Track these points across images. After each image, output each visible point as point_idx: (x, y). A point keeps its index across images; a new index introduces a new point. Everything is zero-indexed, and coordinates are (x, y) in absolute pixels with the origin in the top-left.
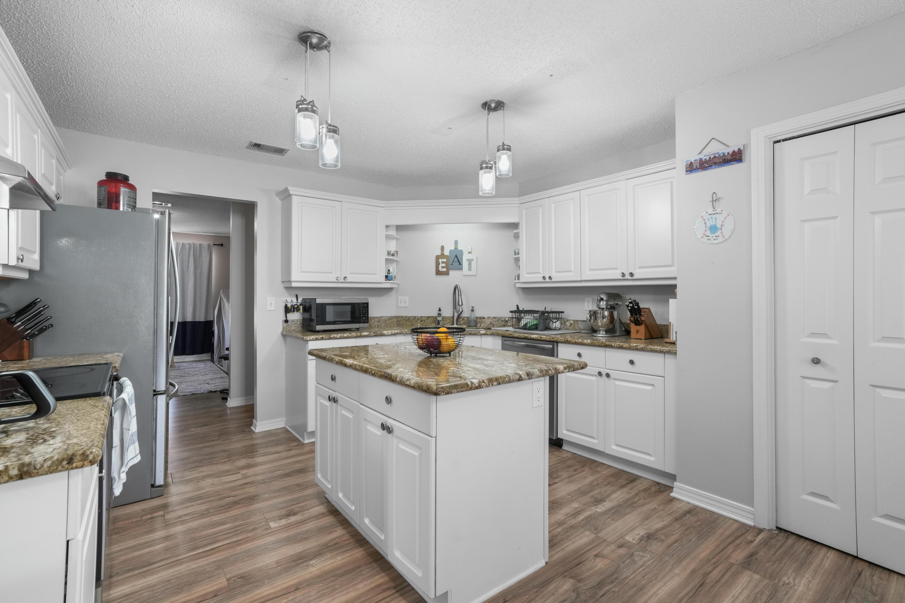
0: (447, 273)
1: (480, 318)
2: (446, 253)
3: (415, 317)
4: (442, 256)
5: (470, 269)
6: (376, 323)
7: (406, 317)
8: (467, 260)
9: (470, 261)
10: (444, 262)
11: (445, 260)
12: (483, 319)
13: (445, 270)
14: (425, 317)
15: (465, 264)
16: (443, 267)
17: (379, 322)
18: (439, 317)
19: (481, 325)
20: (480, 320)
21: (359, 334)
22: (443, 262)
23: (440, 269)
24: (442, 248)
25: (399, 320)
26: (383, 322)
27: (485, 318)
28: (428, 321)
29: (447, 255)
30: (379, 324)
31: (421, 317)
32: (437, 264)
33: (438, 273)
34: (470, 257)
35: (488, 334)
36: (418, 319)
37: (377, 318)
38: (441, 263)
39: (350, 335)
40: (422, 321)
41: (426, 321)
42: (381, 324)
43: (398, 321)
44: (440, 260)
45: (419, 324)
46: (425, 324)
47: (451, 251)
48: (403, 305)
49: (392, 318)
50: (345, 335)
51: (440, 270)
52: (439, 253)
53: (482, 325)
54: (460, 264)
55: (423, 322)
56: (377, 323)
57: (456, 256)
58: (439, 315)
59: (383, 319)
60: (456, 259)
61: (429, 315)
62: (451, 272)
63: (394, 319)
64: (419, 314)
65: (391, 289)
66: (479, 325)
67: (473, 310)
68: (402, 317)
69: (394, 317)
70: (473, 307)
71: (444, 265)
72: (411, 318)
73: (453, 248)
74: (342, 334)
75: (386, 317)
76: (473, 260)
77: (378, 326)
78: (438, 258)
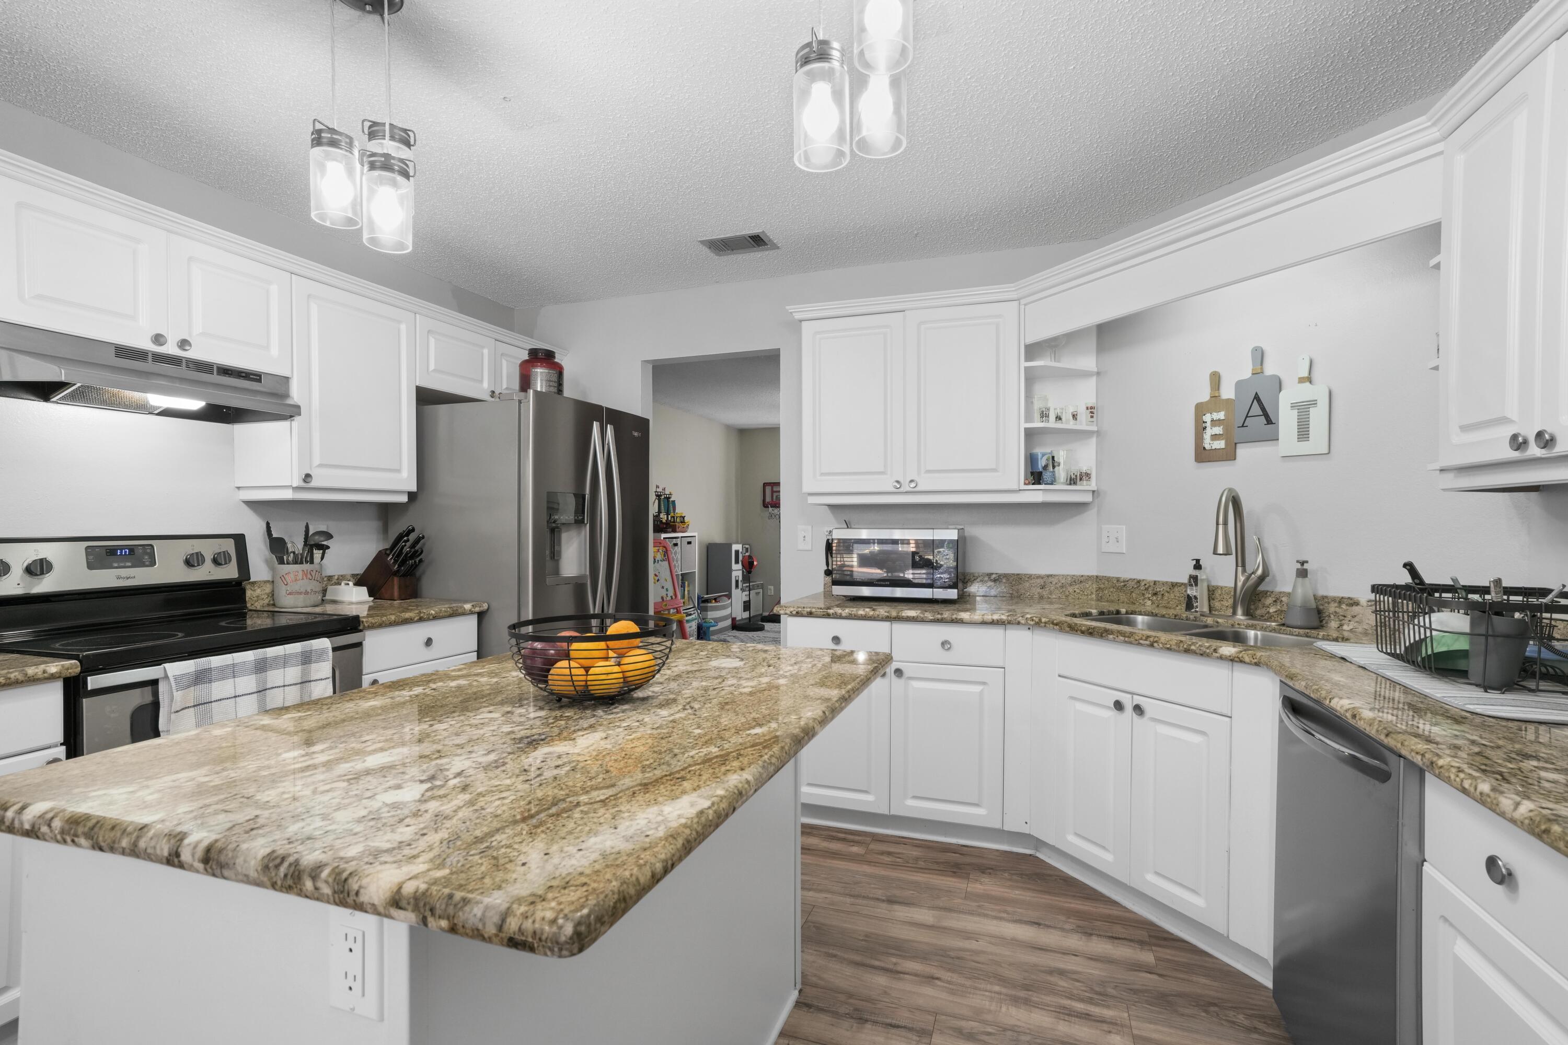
0: (1229, 455)
1: (1340, 601)
2: (1228, 392)
3: (1139, 582)
4: (1215, 401)
5: (1303, 433)
6: (1036, 591)
7: (1118, 580)
8: (1293, 406)
9: (1303, 409)
10: (1219, 420)
11: (1221, 415)
12: (1352, 605)
13: (1220, 444)
14: (1164, 584)
15: (1287, 420)
16: (1215, 437)
17: (1043, 587)
18: (1191, 585)
19: (1341, 625)
20: (1339, 607)
21: (894, 614)
22: (1214, 423)
23: (1208, 443)
24: (1216, 380)
25: (1102, 586)
26: (1056, 588)
27: (1356, 603)
28: (1172, 596)
29: (1228, 399)
30: (1045, 593)
31: (1155, 583)
32: (1200, 428)
33: (1203, 455)
34: (1304, 393)
35: (1247, 659)
36: (1146, 589)
37: (1039, 577)
38: (1208, 425)
39: (871, 613)
40: (1155, 594)
41: (1166, 594)
42: (1051, 594)
43: (1100, 588)
44: (1207, 418)
45: (1149, 603)
46: (1164, 603)
47: (1239, 385)
48: (1112, 547)
49: (1082, 579)
50: (861, 612)
51: (1207, 447)
52: (1204, 395)
53: (1345, 627)
54: (1269, 421)
55: (1160, 597)
56: (1039, 590)
57: (1257, 398)
58: (1194, 580)
59: (1054, 580)
60: (1256, 409)
61: (1175, 580)
62: (1243, 451)
63: (1090, 583)
64: (1149, 574)
65: (1081, 507)
66: (1334, 624)
67: (1303, 573)
68: (1108, 579)
69: (1090, 577)
70: (1303, 563)
71: (1218, 430)
72: (1131, 584)
73: (1247, 374)
74: (855, 609)
75: (1065, 577)
76: (1314, 403)
77: (1041, 597)
78: (1200, 409)
